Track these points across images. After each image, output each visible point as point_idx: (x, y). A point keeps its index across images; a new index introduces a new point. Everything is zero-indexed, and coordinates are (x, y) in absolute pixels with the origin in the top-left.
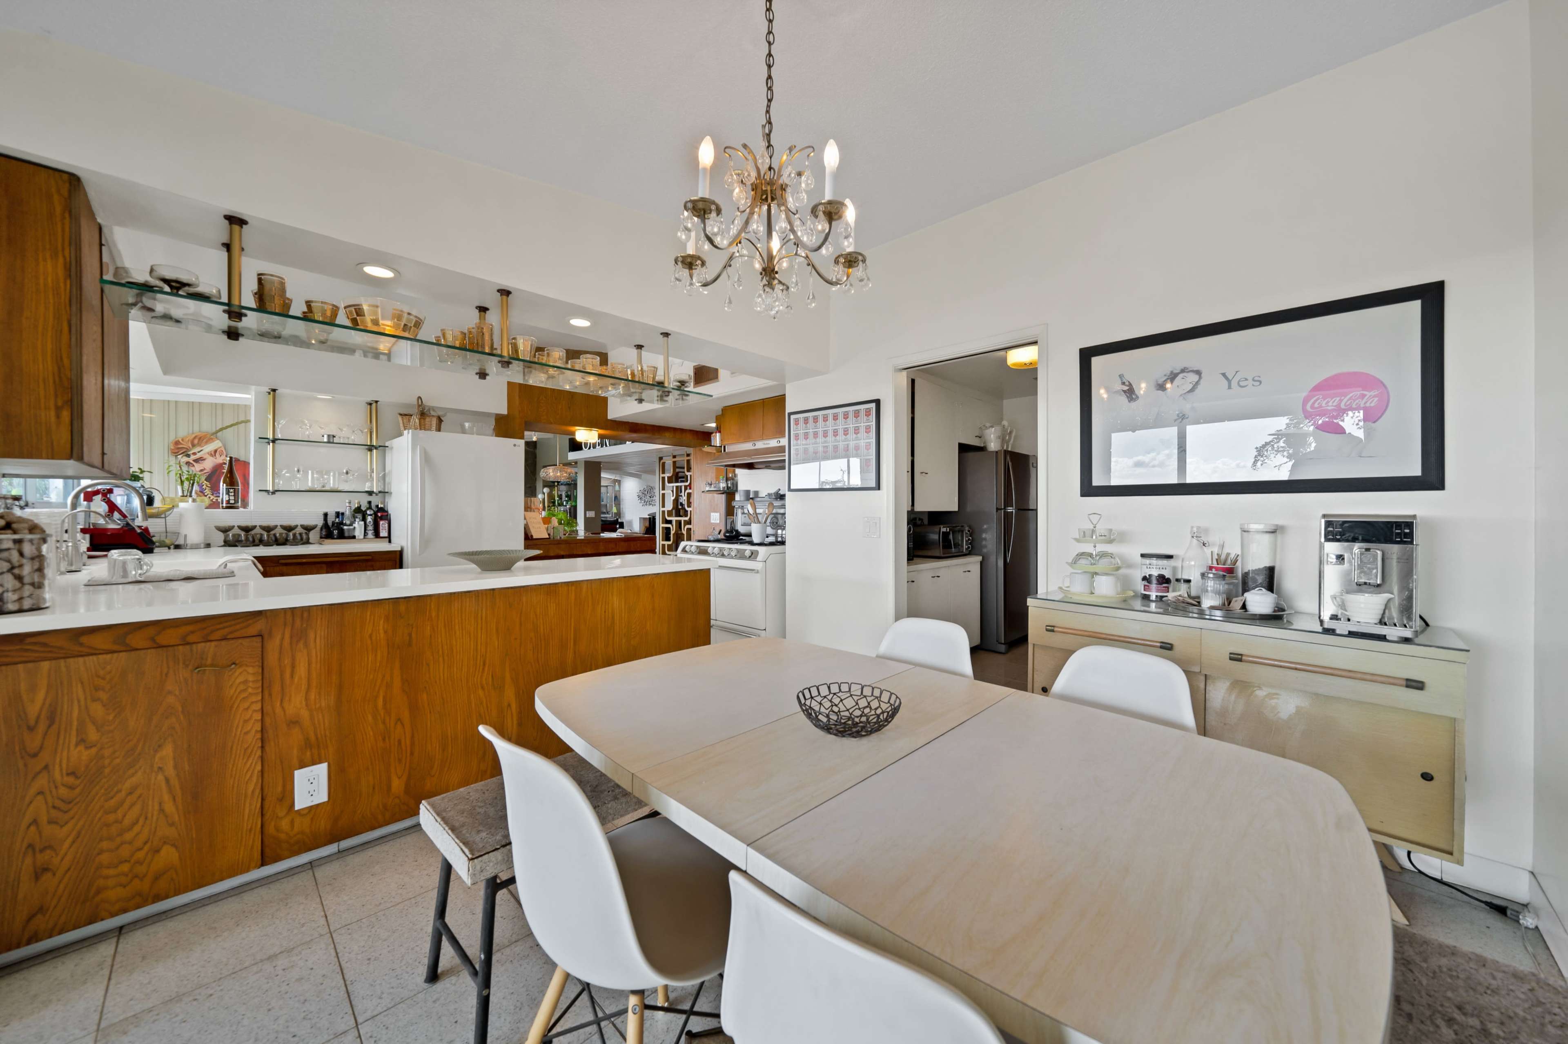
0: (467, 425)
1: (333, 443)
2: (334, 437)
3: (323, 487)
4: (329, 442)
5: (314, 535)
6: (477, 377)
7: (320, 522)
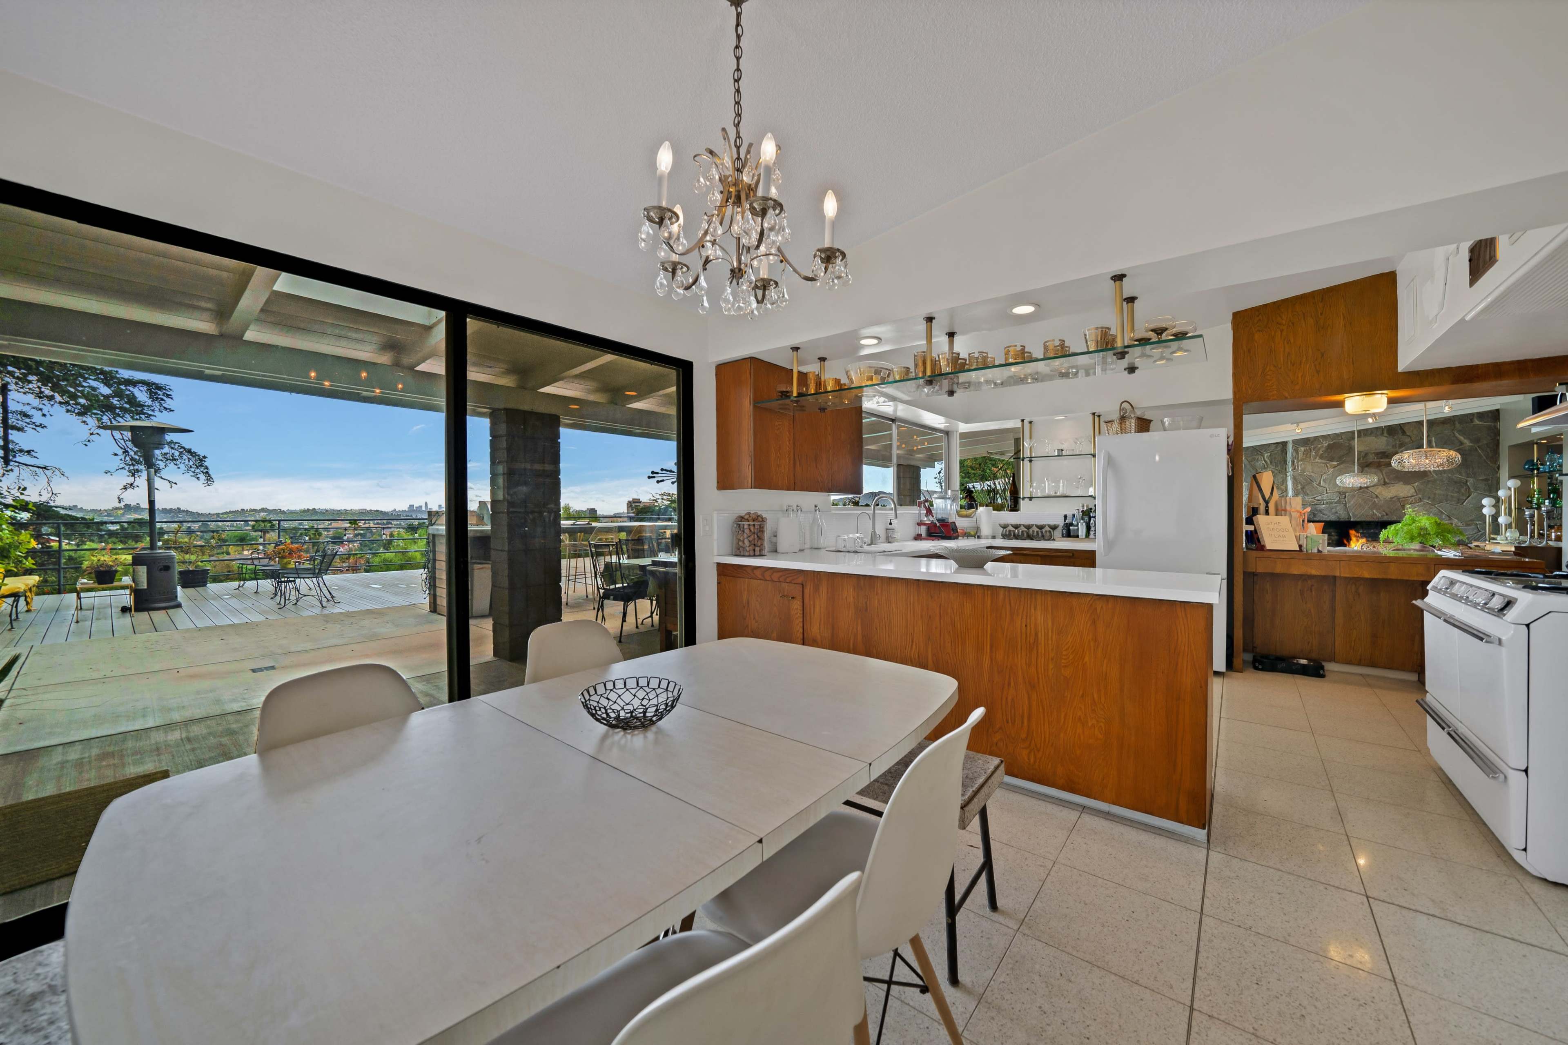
0: (1167, 421)
1: (1062, 456)
2: (1062, 450)
3: (1056, 493)
4: (1058, 456)
5: (1058, 533)
6: (1126, 372)
7: (1061, 522)
